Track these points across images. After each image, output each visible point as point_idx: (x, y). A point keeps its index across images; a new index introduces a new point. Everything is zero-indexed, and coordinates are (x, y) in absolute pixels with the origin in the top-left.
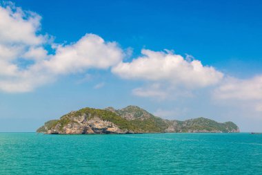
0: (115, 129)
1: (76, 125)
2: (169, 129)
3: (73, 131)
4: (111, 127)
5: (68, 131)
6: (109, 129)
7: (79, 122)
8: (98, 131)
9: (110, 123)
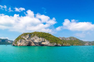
0: (47, 43)
1: (24, 41)
2: (86, 44)
3: (22, 44)
4: (44, 42)
5: (19, 44)
6: (43, 43)
7: (26, 39)
8: (37, 44)
9: (44, 39)
